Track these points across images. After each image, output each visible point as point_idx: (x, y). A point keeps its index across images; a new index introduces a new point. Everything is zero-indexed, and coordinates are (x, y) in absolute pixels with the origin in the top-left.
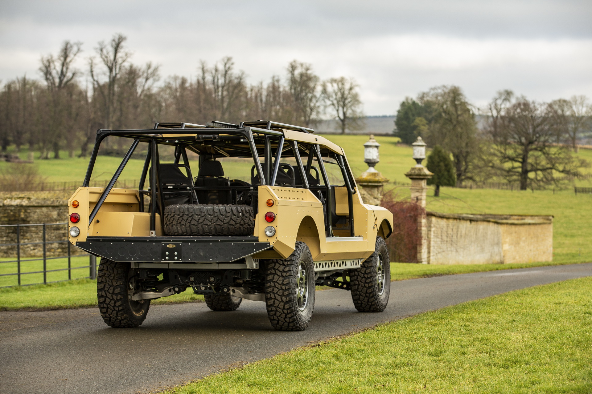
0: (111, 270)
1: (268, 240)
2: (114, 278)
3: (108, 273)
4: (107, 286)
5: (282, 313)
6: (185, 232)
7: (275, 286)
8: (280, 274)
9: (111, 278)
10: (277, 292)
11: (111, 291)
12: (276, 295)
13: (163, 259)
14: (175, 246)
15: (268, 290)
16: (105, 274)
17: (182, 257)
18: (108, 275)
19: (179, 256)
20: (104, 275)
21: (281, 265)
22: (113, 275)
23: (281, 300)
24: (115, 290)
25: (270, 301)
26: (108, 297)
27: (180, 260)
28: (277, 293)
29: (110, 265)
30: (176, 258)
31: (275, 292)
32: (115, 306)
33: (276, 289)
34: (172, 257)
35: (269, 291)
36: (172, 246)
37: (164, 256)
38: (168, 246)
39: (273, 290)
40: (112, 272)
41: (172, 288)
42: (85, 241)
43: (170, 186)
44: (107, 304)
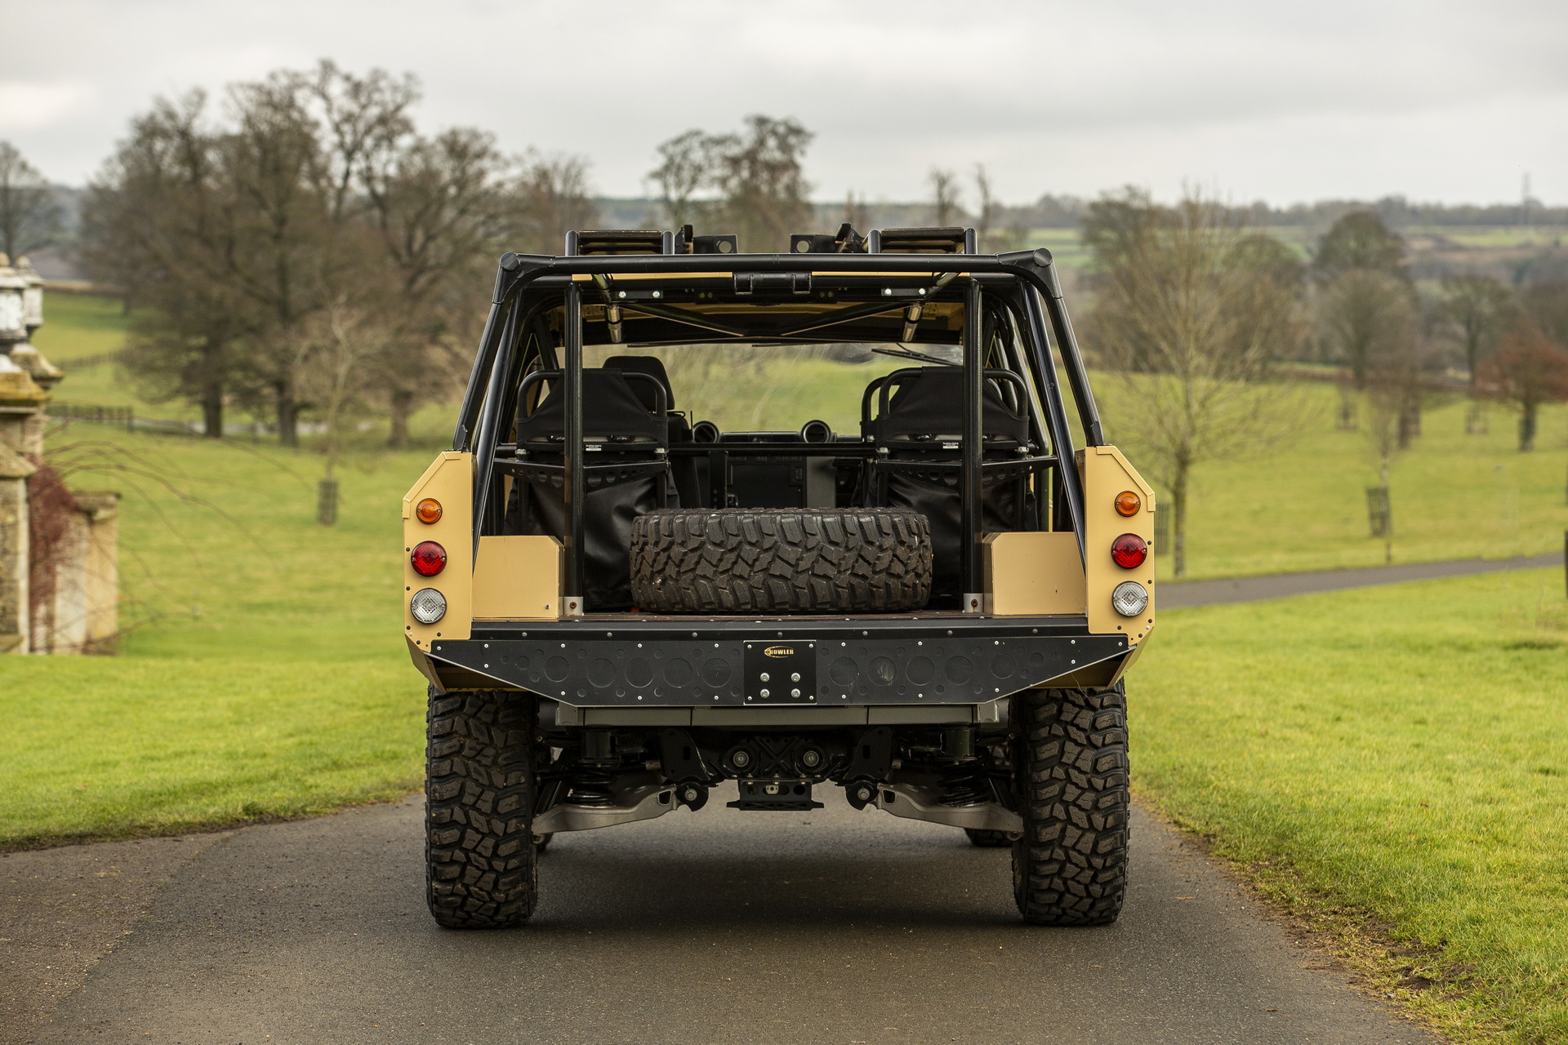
0: (482, 733)
1: (1119, 628)
2: (495, 762)
3: (474, 744)
4: (471, 788)
5: (1082, 869)
6: (747, 603)
7: (1069, 779)
8: (1081, 737)
9: (487, 761)
10: (1078, 798)
11: (487, 807)
12: (1072, 809)
13: (750, 698)
14: (792, 652)
15: (1045, 790)
16: (462, 746)
17: (819, 688)
18: (473, 753)
19: (807, 686)
20: (458, 753)
21: (1081, 707)
22: (490, 752)
23: (1087, 826)
24: (502, 803)
25: (1049, 830)
26: (475, 825)
27: (812, 697)
28: (1074, 803)
29: (474, 716)
30: (796, 692)
31: (1069, 797)
32: (495, 854)
33: (1070, 789)
34: (780, 688)
35: (1048, 796)
36: (780, 652)
37: (753, 686)
38: (769, 652)
39: (1063, 791)
40: (488, 742)
41: (672, 790)
42: (466, 635)
43: (594, 443)
44: (466, 851)
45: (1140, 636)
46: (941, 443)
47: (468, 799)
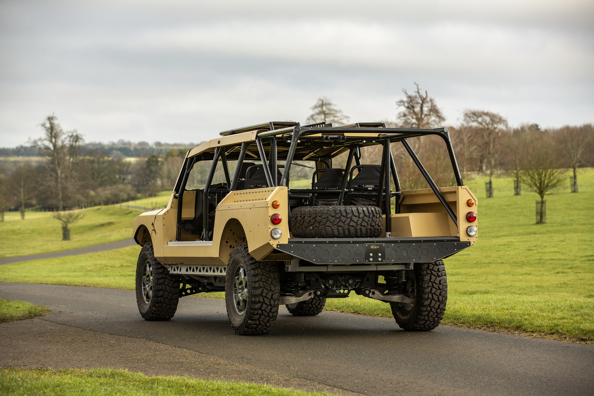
0: (267, 274)
1: (468, 240)
2: (272, 283)
3: (265, 277)
4: (265, 291)
7: (433, 286)
8: (435, 274)
9: (269, 283)
10: (436, 292)
11: (269, 296)
12: (434, 295)
13: (367, 261)
14: (378, 247)
15: (426, 290)
16: (262, 279)
17: (386, 259)
18: (265, 280)
19: (383, 257)
20: (260, 280)
22: (270, 280)
23: (437, 300)
24: (274, 295)
25: (427, 301)
26: (266, 302)
27: (384, 261)
28: (434, 293)
29: (264, 269)
30: (380, 259)
31: (433, 292)
32: (270, 311)
33: (434, 289)
34: (376, 257)
35: (427, 291)
36: (375, 247)
37: (368, 257)
38: (372, 247)
39: (431, 290)
40: (269, 277)
41: (312, 292)
42: (287, 243)
44: (262, 311)
45: (474, 242)
46: (367, 188)
47: (264, 294)
